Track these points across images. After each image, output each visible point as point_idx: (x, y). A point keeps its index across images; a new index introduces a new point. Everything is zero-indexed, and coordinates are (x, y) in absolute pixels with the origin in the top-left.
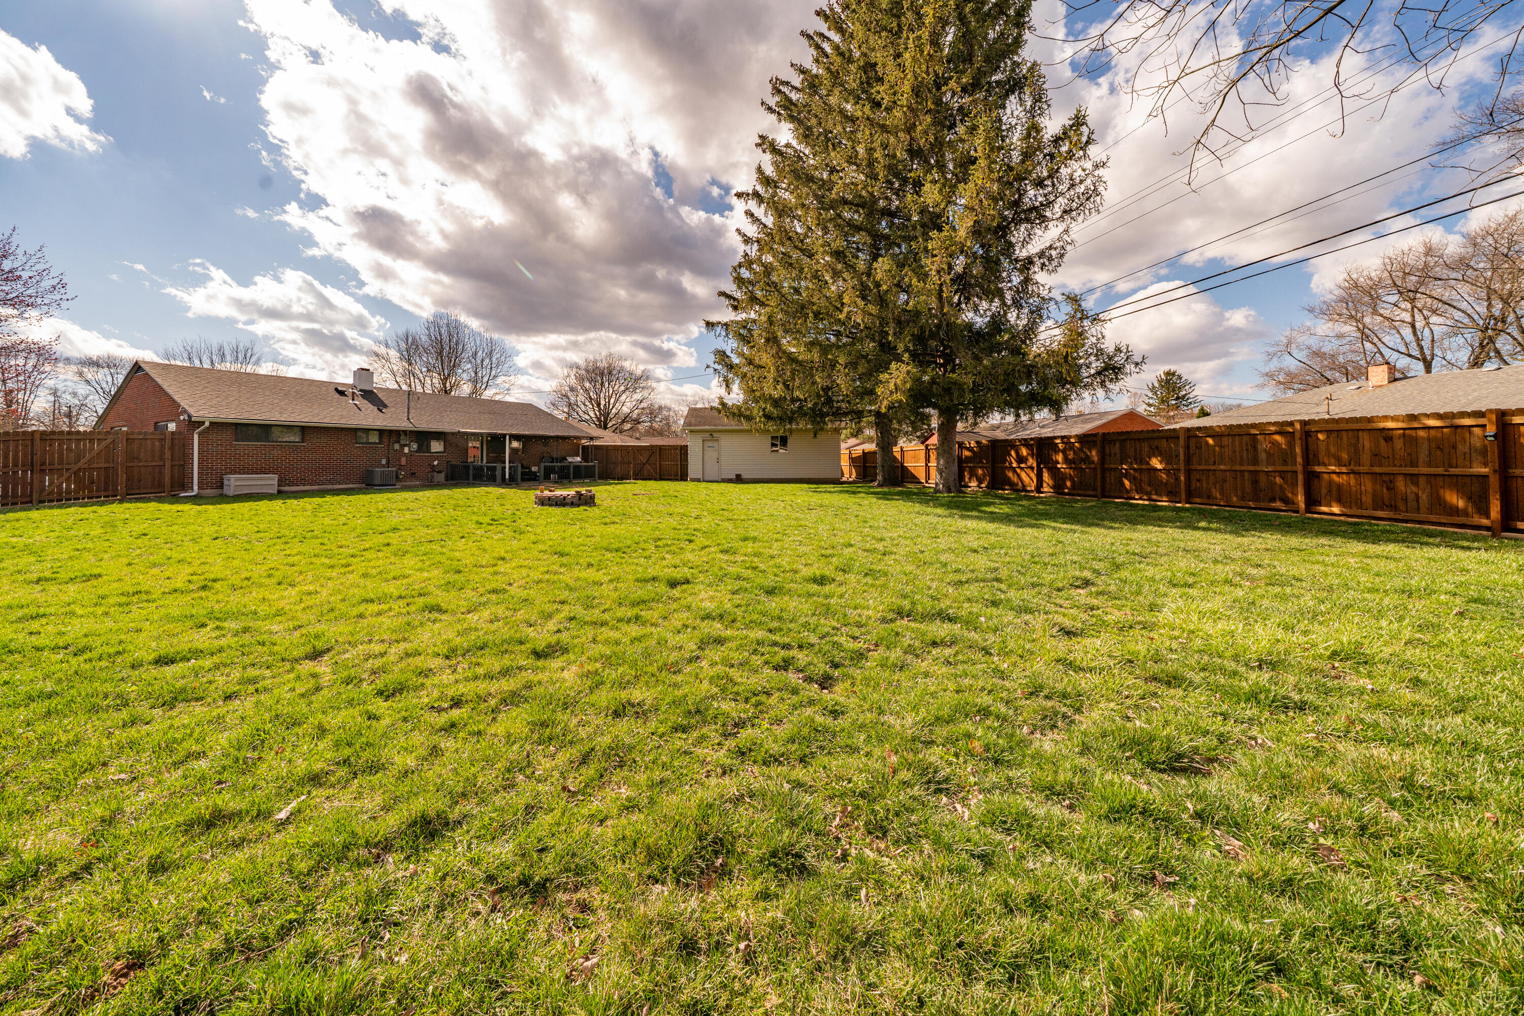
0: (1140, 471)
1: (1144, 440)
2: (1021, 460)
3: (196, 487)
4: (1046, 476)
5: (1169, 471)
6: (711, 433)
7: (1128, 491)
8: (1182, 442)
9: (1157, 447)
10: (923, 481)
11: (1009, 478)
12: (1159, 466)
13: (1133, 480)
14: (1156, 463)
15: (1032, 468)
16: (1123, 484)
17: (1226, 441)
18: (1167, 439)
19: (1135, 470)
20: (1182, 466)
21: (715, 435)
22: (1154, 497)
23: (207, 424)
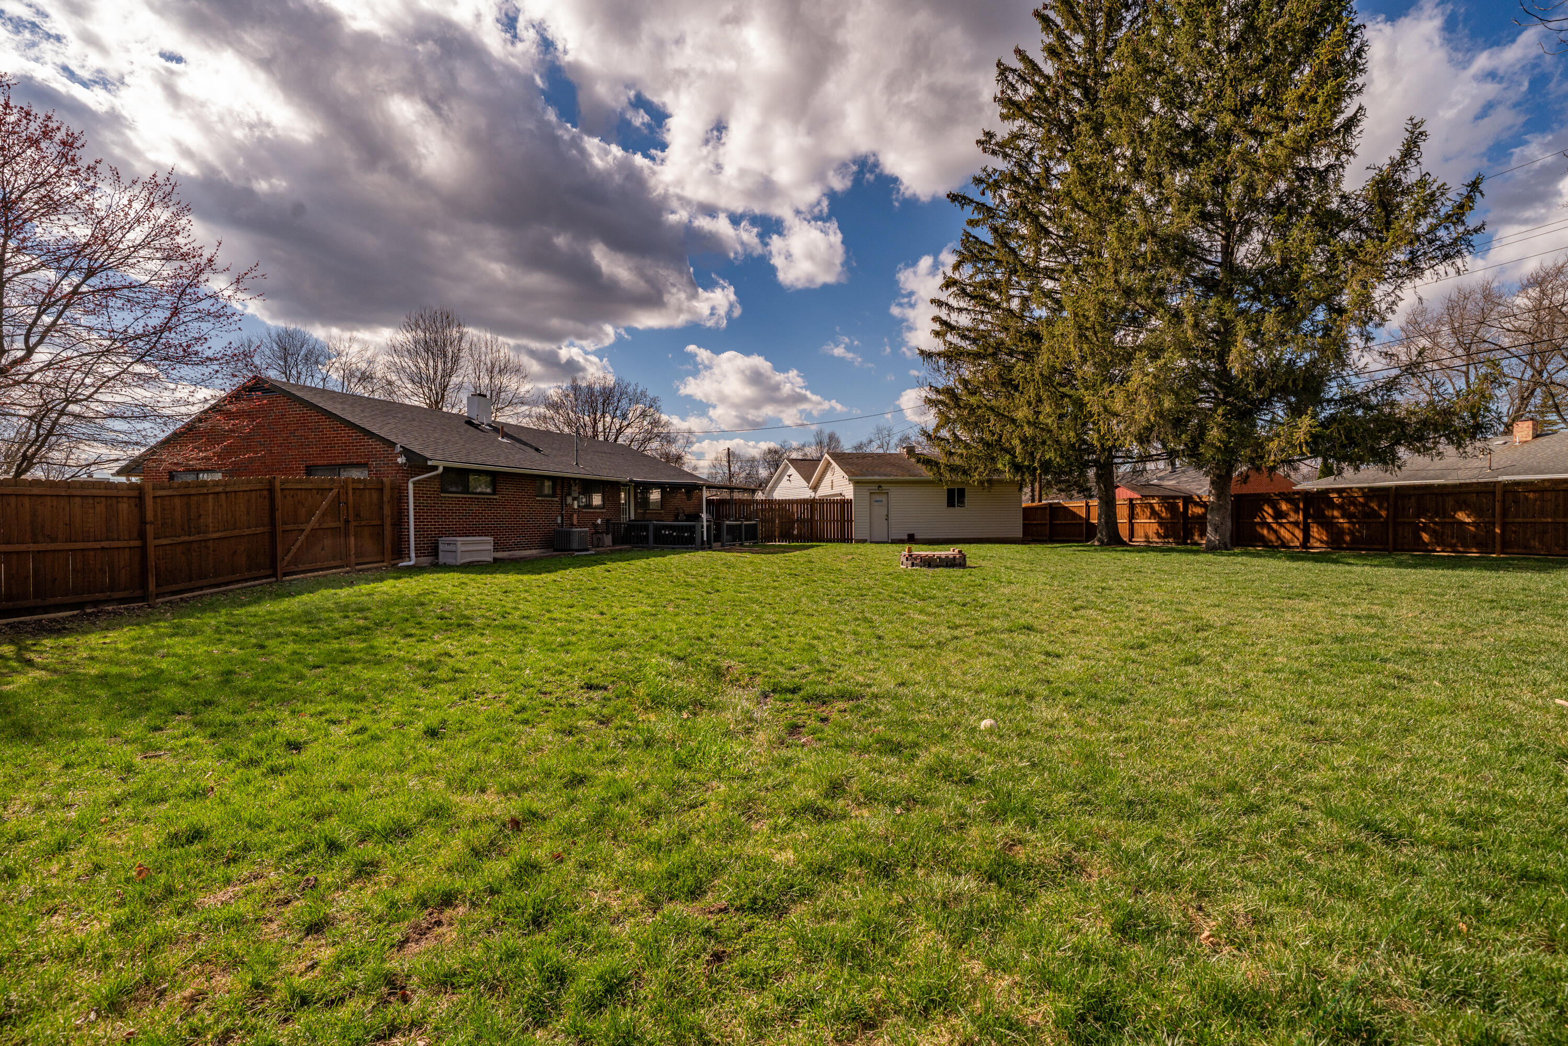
0: (1442, 524)
1: (1448, 494)
2: (1279, 515)
3: (413, 555)
4: (1315, 531)
5: (1478, 524)
6: (879, 484)
7: (1427, 544)
8: (1499, 497)
9: (1465, 502)
10: (1126, 539)
11: (1263, 536)
12: (1467, 520)
13: (1433, 533)
14: (1462, 516)
15: (1296, 524)
16: (1421, 538)
17: (1548, 496)
18: (1478, 493)
19: (1435, 523)
20: (1498, 518)
21: (885, 487)
22: (1461, 549)
23: (441, 469)
